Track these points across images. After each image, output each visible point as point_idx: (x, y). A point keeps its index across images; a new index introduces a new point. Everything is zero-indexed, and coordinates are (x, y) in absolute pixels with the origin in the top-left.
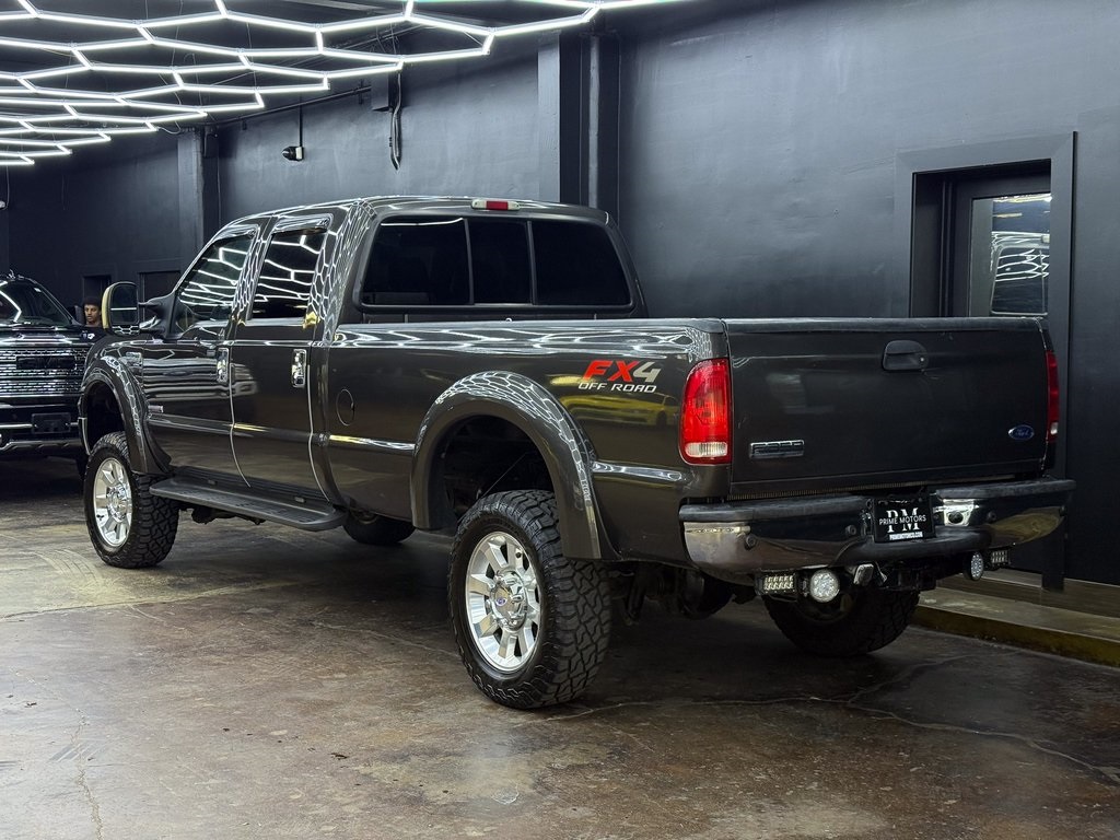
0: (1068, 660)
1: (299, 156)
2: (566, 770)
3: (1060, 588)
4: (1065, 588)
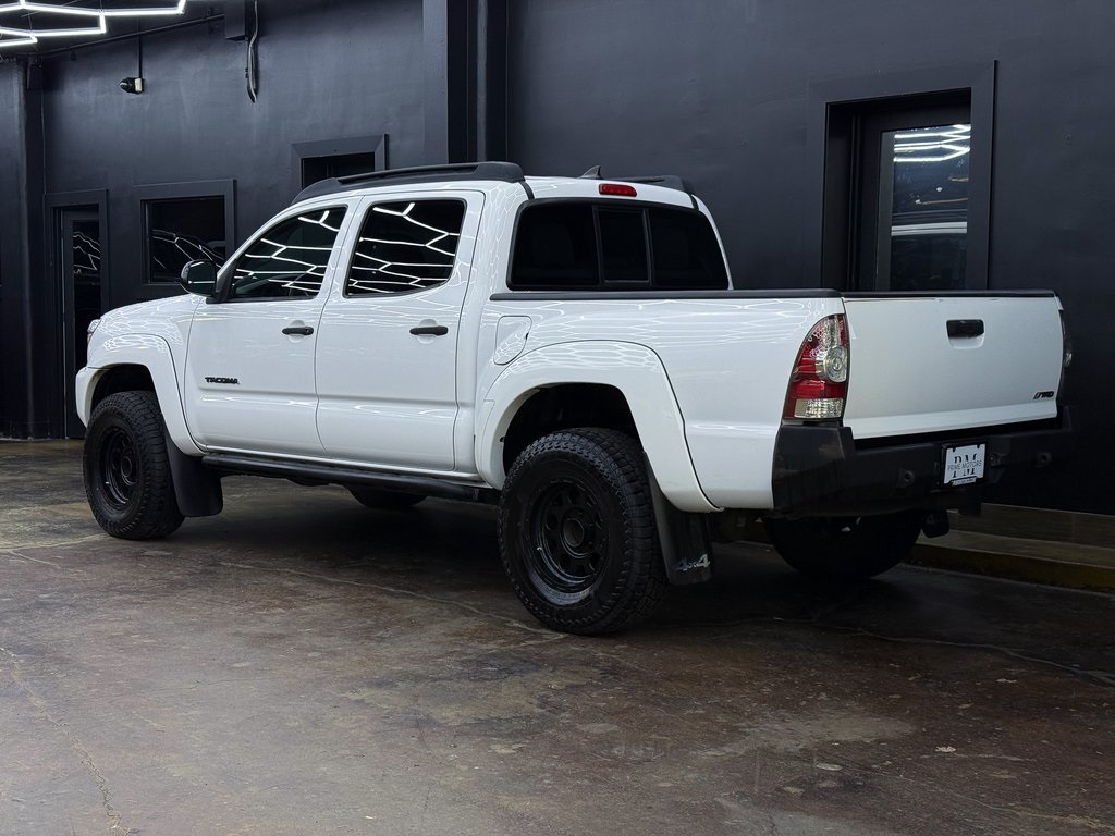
1: (138, 87)
2: (565, 690)
3: (977, 512)
4: (984, 512)
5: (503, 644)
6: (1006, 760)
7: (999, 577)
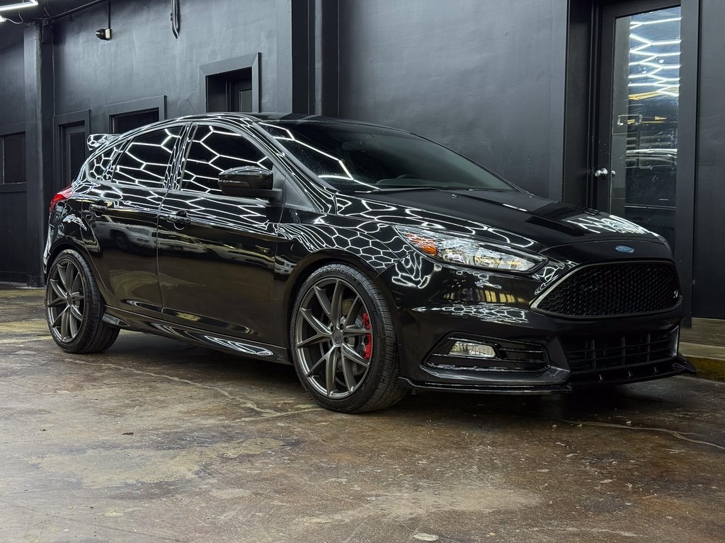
0: (698, 380)
1: (108, 36)
2: (235, 459)
3: (689, 326)
4: (693, 326)
5: (219, 421)
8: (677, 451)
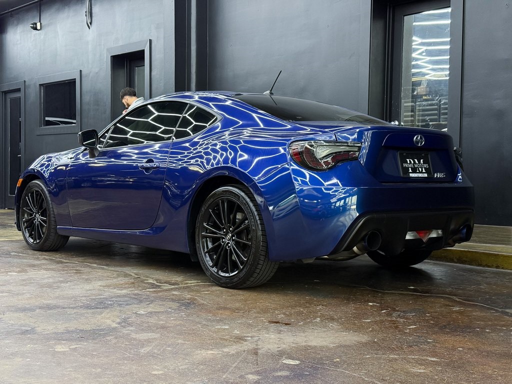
1: (39, 27)
5: (131, 291)
6: (427, 360)
7: (465, 264)
8: (458, 309)
